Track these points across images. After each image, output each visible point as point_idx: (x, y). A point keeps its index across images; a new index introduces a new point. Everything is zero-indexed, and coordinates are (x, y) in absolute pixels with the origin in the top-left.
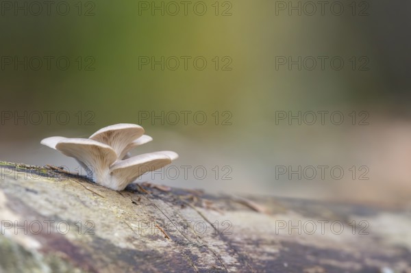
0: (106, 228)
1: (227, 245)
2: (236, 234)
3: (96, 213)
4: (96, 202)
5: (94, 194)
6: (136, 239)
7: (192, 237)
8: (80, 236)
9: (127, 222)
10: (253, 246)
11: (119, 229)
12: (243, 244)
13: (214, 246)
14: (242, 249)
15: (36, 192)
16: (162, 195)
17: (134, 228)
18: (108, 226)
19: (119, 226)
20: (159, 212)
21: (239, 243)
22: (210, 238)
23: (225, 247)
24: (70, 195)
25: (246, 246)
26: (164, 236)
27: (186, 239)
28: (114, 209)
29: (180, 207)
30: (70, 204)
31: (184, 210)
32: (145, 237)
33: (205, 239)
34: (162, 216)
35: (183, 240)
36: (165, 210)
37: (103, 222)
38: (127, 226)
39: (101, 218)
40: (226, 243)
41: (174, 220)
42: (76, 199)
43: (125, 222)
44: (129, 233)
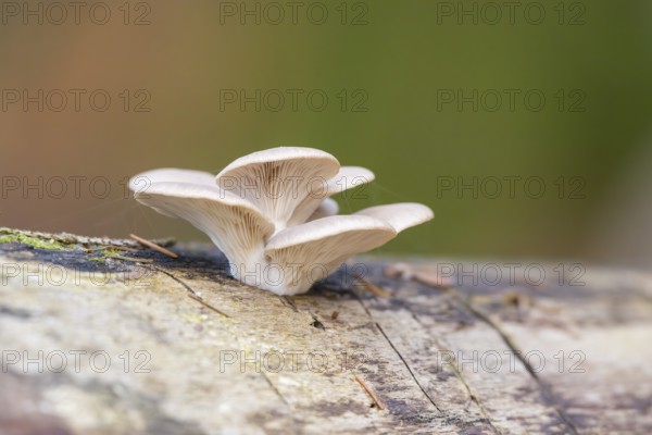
0: (199, 393)
1: (551, 415)
2: (593, 386)
3: (185, 358)
4: (199, 328)
5: (206, 307)
6: (280, 416)
7: (452, 400)
8: (110, 417)
9: (269, 374)
10: (631, 412)
11: (239, 394)
12: (605, 408)
13: (509, 419)
14: (592, 422)
15: (24, 315)
16: (422, 300)
17: (282, 389)
18: (207, 389)
19: (241, 387)
20: (380, 343)
21: (593, 407)
22: (507, 399)
23: (546, 419)
24: (127, 314)
25: (610, 413)
26: (367, 402)
27: (431, 407)
28: (245, 344)
29: (455, 325)
30: (117, 340)
31: (461, 335)
32: (311, 408)
33: (491, 404)
34: (386, 353)
35: (422, 410)
36: (403, 338)
37: (197, 378)
38: (266, 384)
39: (194, 369)
40: (551, 409)
41: (415, 361)
42: (140, 327)
43: (263, 375)
44: (264, 403)
